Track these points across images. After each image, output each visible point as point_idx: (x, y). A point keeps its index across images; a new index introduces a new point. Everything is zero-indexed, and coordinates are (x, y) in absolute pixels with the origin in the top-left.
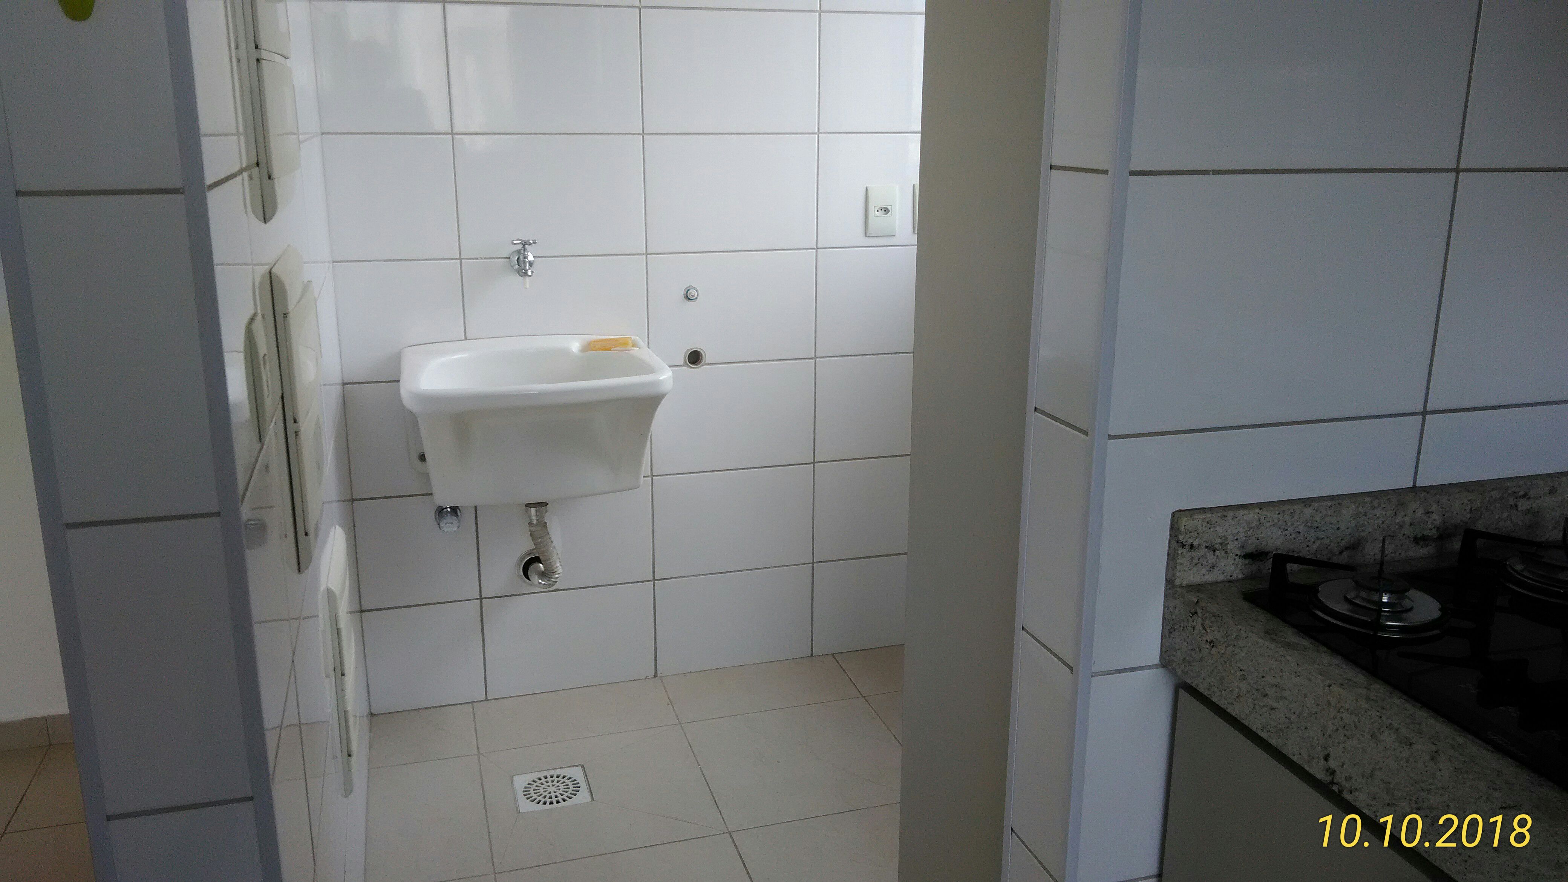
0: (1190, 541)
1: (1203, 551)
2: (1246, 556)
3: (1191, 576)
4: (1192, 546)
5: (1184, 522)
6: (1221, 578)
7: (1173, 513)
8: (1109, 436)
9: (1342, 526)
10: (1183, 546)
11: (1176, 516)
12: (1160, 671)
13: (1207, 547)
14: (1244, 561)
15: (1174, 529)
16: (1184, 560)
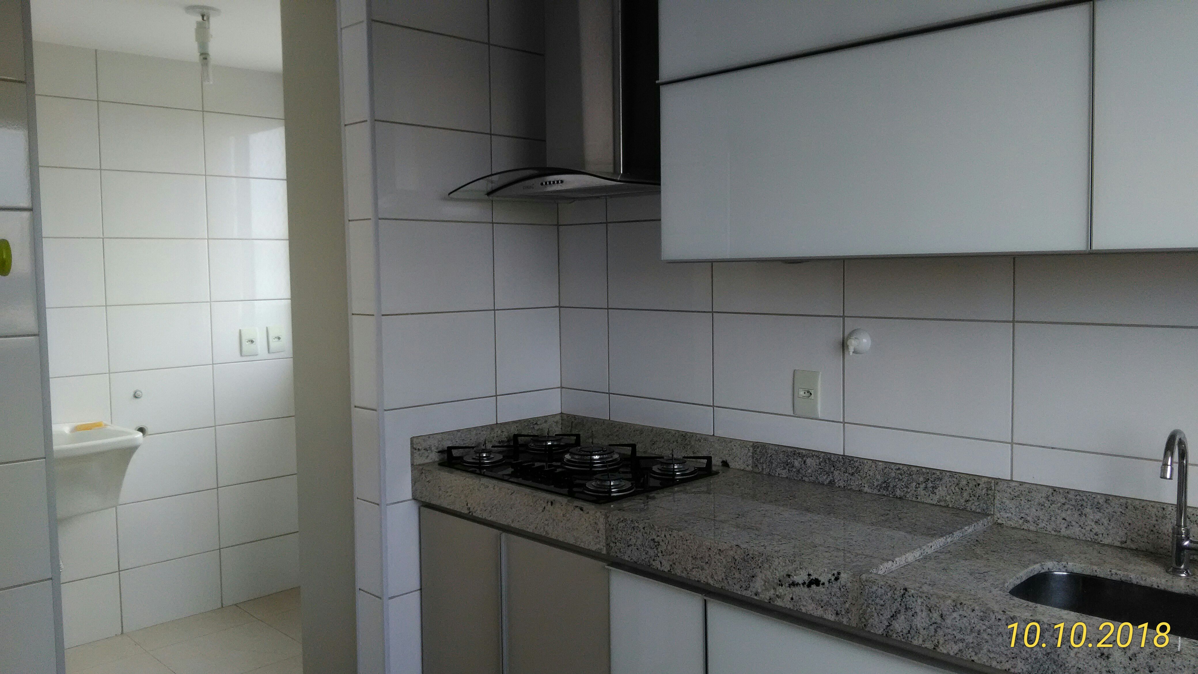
0: (418, 447)
1: (423, 451)
2: (439, 452)
3: (419, 461)
4: (419, 449)
5: (415, 440)
6: (431, 461)
7: (411, 438)
8: (385, 410)
9: (472, 438)
10: (416, 449)
11: (412, 439)
12: (413, 501)
13: (424, 449)
14: (439, 454)
15: (412, 443)
16: (416, 455)
